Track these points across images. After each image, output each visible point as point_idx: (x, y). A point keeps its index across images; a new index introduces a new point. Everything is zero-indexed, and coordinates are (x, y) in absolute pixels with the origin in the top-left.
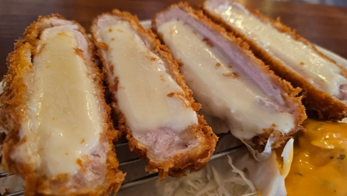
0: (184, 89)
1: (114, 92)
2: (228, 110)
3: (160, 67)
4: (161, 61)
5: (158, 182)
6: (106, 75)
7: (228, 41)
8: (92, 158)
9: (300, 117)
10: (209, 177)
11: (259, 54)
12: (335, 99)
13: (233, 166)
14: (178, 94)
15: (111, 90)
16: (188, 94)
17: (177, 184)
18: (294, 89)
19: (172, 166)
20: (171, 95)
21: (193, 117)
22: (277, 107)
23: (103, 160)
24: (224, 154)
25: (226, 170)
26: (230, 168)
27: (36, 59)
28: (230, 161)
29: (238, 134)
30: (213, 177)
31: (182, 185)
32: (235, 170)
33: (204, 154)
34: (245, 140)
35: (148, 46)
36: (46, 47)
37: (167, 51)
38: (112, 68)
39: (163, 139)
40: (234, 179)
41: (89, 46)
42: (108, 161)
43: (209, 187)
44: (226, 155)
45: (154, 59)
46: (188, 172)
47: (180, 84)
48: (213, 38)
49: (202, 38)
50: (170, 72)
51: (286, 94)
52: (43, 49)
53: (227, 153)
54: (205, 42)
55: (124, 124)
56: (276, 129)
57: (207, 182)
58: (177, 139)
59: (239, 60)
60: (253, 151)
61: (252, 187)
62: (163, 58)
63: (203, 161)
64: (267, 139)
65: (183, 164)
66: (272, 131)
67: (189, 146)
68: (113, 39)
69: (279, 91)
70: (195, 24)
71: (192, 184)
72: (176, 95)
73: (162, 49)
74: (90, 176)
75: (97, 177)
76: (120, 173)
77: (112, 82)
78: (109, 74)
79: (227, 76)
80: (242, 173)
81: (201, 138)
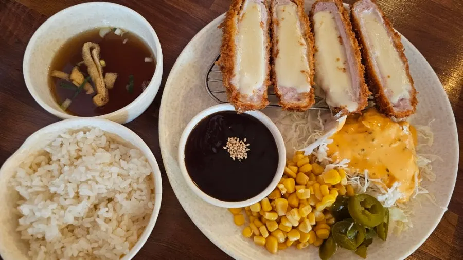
0: (311, 70)
1: (275, 58)
2: (329, 89)
3: (304, 50)
4: (306, 47)
5: (279, 110)
6: (273, 45)
7: (351, 46)
8: (258, 91)
9: (361, 107)
10: (305, 116)
11: (365, 60)
12: (391, 105)
13: (319, 117)
14: (307, 73)
15: (273, 56)
16: (312, 74)
17: (288, 114)
18: (368, 92)
19: (289, 106)
20: (303, 72)
21: (308, 88)
22: (353, 98)
23: (262, 93)
24: (318, 109)
25: (315, 117)
26: (317, 117)
27: (239, 23)
28: (319, 113)
29: (329, 102)
30: (307, 118)
31: (290, 115)
32: (319, 118)
33: (305, 107)
34: (331, 107)
35: (303, 32)
36: (245, 16)
37: (311, 40)
38: (277, 42)
39: (290, 94)
40: (316, 122)
41: (268, 19)
42: (264, 94)
43: (304, 121)
44: (318, 110)
45: (302, 44)
46: (295, 111)
47: (310, 66)
48: (344, 40)
49: (338, 36)
50: (308, 56)
51: (361, 93)
52: (244, 18)
53: (320, 109)
54: (339, 39)
55: (275, 79)
56: (346, 108)
57: (303, 118)
58: (296, 96)
59: (351, 63)
60: (332, 114)
61: (322, 129)
62: (308, 44)
63: (304, 109)
64: (340, 111)
65: (295, 107)
66: (344, 108)
67: (300, 101)
68: (283, 19)
69: (359, 90)
70: (339, 23)
71: (295, 117)
72: (305, 73)
73: (310, 37)
74: (255, 98)
75: (258, 100)
76: (268, 102)
77: (275, 52)
78: (275, 44)
79: (339, 69)
80: (321, 121)
81: (307, 100)
